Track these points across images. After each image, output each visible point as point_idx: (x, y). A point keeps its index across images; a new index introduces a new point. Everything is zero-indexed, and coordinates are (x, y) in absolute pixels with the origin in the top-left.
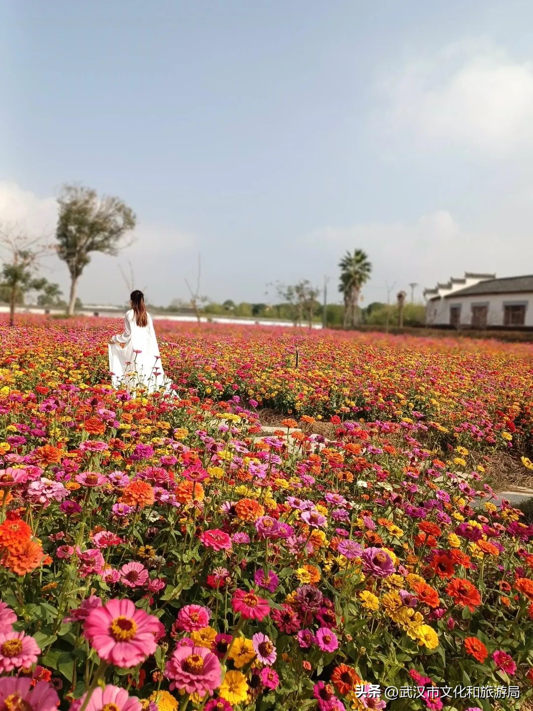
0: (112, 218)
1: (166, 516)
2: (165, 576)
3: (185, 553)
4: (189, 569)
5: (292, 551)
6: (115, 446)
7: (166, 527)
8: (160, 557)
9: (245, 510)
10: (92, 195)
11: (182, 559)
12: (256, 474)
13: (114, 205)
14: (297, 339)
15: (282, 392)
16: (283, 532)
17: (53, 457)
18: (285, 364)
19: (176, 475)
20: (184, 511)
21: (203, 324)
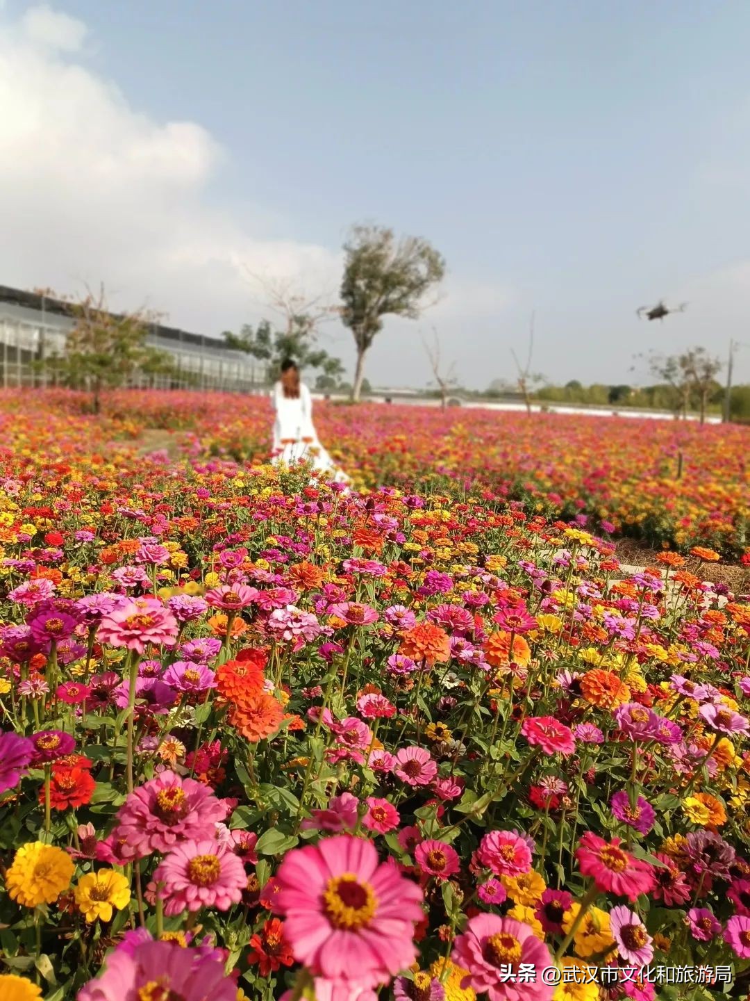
0: (413, 267)
1: (468, 683)
2: (463, 774)
3: (494, 744)
4: (499, 768)
5: (679, 769)
6: (398, 573)
7: (467, 700)
8: (458, 742)
9: (598, 689)
10: (387, 235)
11: (489, 753)
12: (617, 630)
13: (416, 248)
14: (678, 438)
15: (653, 515)
16: (664, 733)
17: (312, 578)
18: (660, 472)
19: (486, 622)
20: (496, 678)
21: (535, 414)
